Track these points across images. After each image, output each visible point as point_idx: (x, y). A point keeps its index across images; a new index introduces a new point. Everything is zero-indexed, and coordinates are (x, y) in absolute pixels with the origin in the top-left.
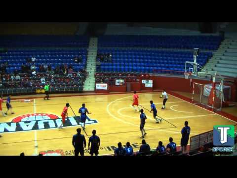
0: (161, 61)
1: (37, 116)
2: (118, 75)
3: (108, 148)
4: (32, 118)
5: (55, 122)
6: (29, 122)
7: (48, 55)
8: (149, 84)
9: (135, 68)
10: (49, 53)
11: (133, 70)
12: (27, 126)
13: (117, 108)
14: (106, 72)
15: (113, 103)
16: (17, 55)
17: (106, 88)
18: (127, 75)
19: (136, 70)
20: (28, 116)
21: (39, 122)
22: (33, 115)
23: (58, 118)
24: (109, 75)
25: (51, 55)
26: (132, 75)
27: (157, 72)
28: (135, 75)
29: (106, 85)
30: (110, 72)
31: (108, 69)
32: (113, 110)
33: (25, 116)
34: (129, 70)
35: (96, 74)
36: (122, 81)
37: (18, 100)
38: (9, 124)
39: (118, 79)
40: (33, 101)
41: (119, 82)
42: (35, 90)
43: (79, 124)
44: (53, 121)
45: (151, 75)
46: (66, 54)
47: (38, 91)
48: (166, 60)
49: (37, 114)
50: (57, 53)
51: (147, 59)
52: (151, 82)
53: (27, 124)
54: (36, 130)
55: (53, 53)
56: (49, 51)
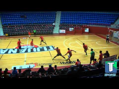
0: (94, 19)
1: (28, 46)
2: (71, 25)
3: (61, 63)
5: (36, 49)
7: (36, 15)
8: (87, 30)
9: (80, 22)
11: (79, 23)
13: (68, 42)
14: (65, 24)
15: (67, 40)
17: (65, 32)
18: (76, 26)
19: (81, 23)
20: (24, 45)
21: (28, 49)
22: (26, 45)
23: (38, 47)
24: (67, 25)
26: (78, 26)
27: (91, 24)
28: (80, 26)
29: (65, 30)
30: (67, 24)
31: (66, 23)
32: (67, 43)
33: (22, 46)
34: (77, 23)
35: (60, 25)
36: (73, 29)
37: (20, 38)
38: (14, 49)
39: (71, 28)
41: (71, 29)
45: (88, 26)
46: (45, 15)
48: (96, 18)
49: (28, 45)
50: (40, 14)
51: (86, 17)
52: (88, 29)
55: (39, 15)
56: (37, 14)
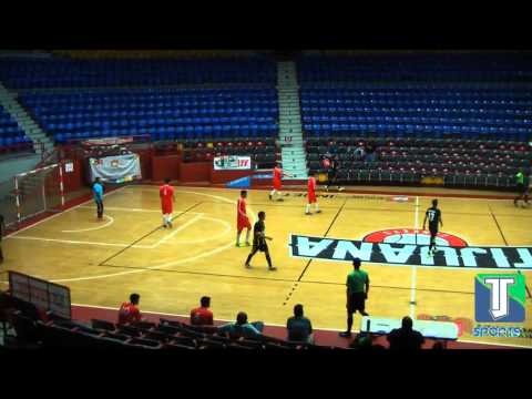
1: (419, 235)
4: (408, 239)
5: (459, 253)
6: (402, 246)
7: (456, 99)
10: (458, 94)
12: (397, 253)
16: (386, 98)
20: (401, 232)
21: (422, 249)
22: (411, 231)
23: (467, 246)
25: (464, 99)
33: (392, 232)
37: (380, 196)
38: (358, 244)
40: (413, 201)
42: (419, 175)
43: (512, 267)
44: (454, 251)
46: (498, 99)
47: (428, 180)
49: (421, 232)
50: (476, 94)
53: (397, 250)
54: (414, 267)
55: (469, 95)
56: (459, 91)
